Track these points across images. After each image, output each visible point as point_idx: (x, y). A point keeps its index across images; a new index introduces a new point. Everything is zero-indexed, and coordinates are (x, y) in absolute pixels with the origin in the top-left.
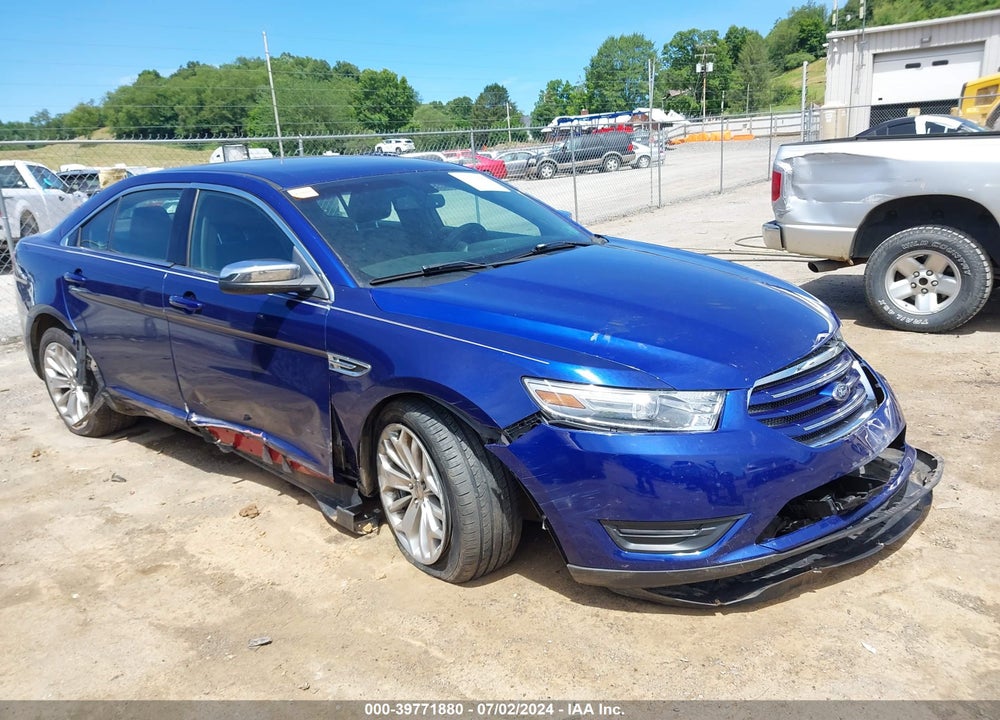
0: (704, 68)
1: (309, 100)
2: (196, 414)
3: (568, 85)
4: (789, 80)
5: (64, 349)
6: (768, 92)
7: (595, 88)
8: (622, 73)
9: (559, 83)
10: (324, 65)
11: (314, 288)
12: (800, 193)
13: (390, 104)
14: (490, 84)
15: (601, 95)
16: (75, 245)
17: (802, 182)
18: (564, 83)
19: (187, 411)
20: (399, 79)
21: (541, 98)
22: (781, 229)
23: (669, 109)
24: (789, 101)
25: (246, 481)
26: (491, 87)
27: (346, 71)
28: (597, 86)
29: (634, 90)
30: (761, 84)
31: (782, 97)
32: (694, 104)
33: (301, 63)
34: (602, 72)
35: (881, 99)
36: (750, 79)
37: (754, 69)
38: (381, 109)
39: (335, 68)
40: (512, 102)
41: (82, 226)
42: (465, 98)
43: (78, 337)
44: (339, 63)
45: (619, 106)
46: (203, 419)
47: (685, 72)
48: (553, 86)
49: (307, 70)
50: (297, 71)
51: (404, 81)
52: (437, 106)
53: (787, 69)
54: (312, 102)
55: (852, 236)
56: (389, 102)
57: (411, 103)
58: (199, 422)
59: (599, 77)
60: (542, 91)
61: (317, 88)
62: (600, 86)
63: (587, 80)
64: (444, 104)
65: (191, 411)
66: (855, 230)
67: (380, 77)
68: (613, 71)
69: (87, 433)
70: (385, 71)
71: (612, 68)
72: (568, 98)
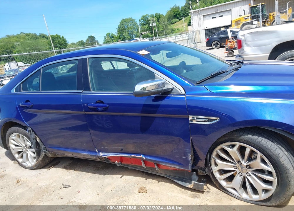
0: (152, 25)
1: (33, 46)
2: (102, 152)
3: (112, 34)
4: (175, 26)
5: (21, 135)
6: (169, 30)
7: (121, 34)
8: (128, 29)
9: (109, 33)
10: (35, 35)
11: (172, 89)
12: (248, 46)
13: (60, 45)
14: (89, 36)
15: (123, 36)
16: (20, 91)
17: (249, 42)
18: (111, 33)
19: (97, 152)
20: (61, 37)
21: (105, 38)
22: (243, 57)
23: (143, 38)
24: (175, 32)
25: (125, 176)
26: (90, 37)
27: (43, 36)
28: (121, 33)
29: (132, 33)
30: (166, 28)
31: (173, 31)
32: (151, 35)
33: (28, 35)
34: (122, 29)
35: (207, 28)
36: (164, 27)
37: (164, 24)
38: (57, 46)
39: (39, 36)
40: (97, 40)
41: (22, 83)
42: (82, 41)
43: (29, 129)
44: (40, 34)
45: (128, 38)
46: (106, 154)
47: (146, 26)
48: (108, 34)
49: (30, 37)
50: (27, 37)
51: (63, 37)
52: (73, 44)
53: (172, 24)
54: (34, 46)
55: (268, 57)
56: (59, 44)
57: (66, 44)
58: (104, 156)
59: (121, 30)
60: (105, 36)
61: (35, 42)
62: (122, 33)
63: (118, 32)
64: (75, 43)
65: (99, 152)
66: (269, 54)
67: (55, 37)
68: (125, 29)
69: (35, 168)
70: (56, 35)
71: (125, 28)
72: (113, 38)
